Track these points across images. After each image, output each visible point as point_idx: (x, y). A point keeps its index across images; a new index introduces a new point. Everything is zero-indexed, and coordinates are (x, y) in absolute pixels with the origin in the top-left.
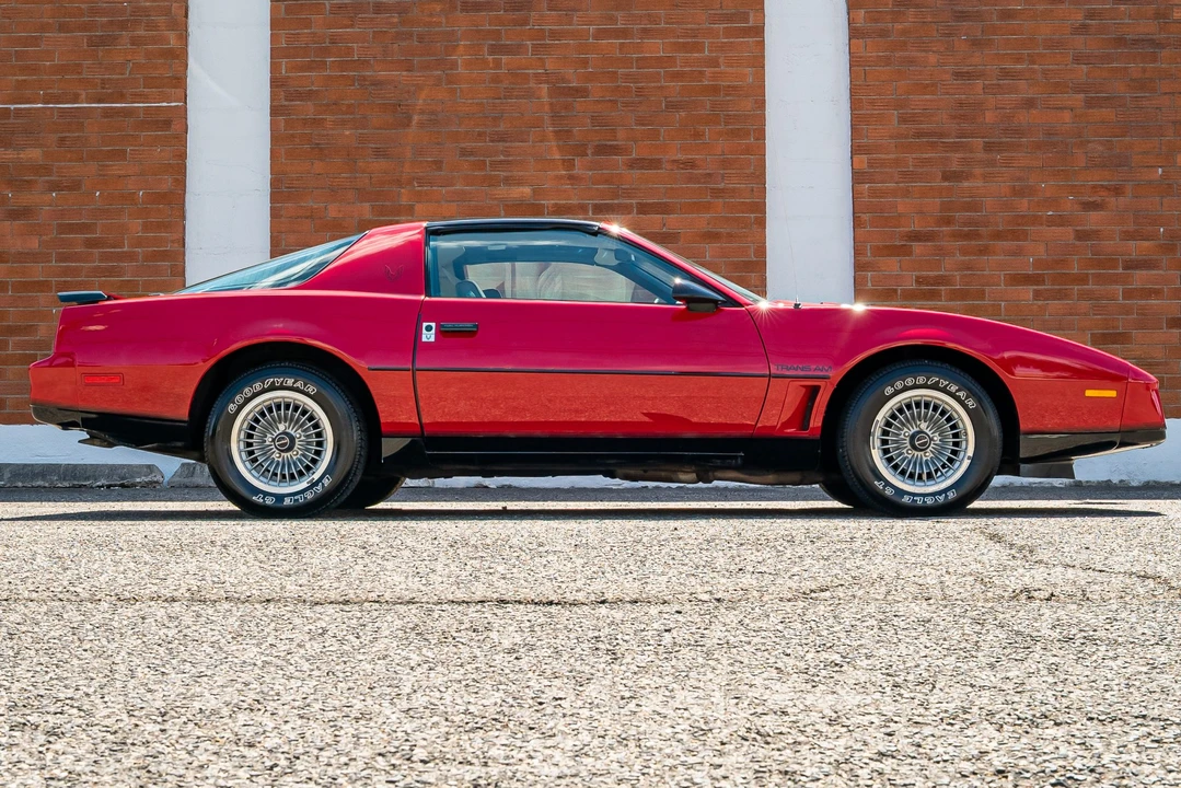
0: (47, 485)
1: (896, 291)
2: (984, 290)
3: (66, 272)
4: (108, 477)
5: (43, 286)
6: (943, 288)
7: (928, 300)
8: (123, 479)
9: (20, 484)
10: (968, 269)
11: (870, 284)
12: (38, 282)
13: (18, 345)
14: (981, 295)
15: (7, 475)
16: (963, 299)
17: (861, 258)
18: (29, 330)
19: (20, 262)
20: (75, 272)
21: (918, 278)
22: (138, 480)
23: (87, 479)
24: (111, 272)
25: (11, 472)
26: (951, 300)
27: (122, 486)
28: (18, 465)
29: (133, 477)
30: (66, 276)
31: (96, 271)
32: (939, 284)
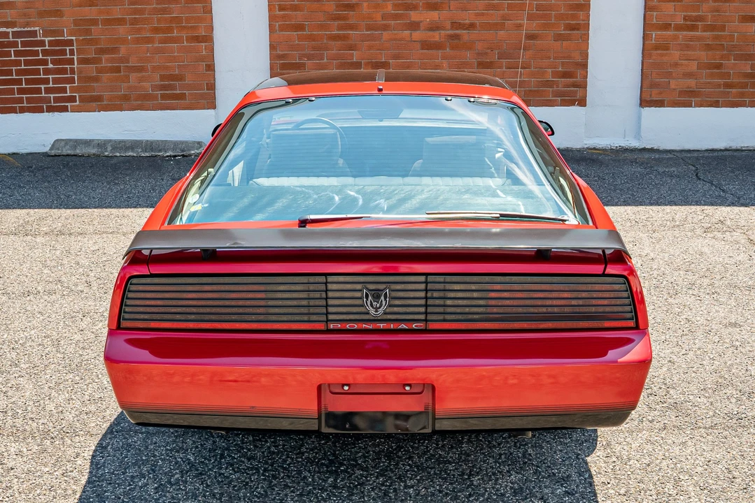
0: (135, 155)
1: (670, 25)
2: (725, 26)
3: (136, 12)
4: (173, 150)
5: (121, 21)
6: (700, 23)
7: (690, 31)
8: (183, 151)
9: (118, 154)
10: (718, 11)
11: (655, 20)
12: (118, 19)
13: (108, 60)
14: (723, 28)
15: (109, 148)
16: (712, 31)
17: (650, 3)
18: (114, 50)
19: (105, 6)
20: (141, 12)
21: (685, 16)
22: (193, 152)
23: (160, 151)
24: (164, 11)
25: (112, 146)
26: (704, 31)
27: (183, 156)
28: (115, 141)
29: (190, 150)
30: (135, 14)
31: (156, 11)
32: (697, 21)
